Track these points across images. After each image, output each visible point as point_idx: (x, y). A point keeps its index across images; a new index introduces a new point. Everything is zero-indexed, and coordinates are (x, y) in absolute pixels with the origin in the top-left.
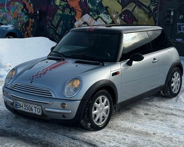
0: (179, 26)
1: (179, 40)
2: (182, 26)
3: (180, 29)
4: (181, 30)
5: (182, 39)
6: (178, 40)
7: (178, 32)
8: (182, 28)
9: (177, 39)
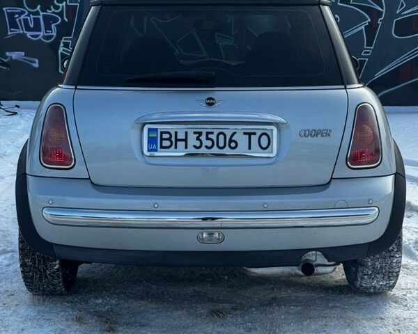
0: (11, 15)
1: (15, 55)
2: (20, 16)
3: (14, 25)
4: (19, 29)
5: (23, 54)
6: (11, 57)
7: (9, 33)
8: (20, 20)
9: (7, 54)
